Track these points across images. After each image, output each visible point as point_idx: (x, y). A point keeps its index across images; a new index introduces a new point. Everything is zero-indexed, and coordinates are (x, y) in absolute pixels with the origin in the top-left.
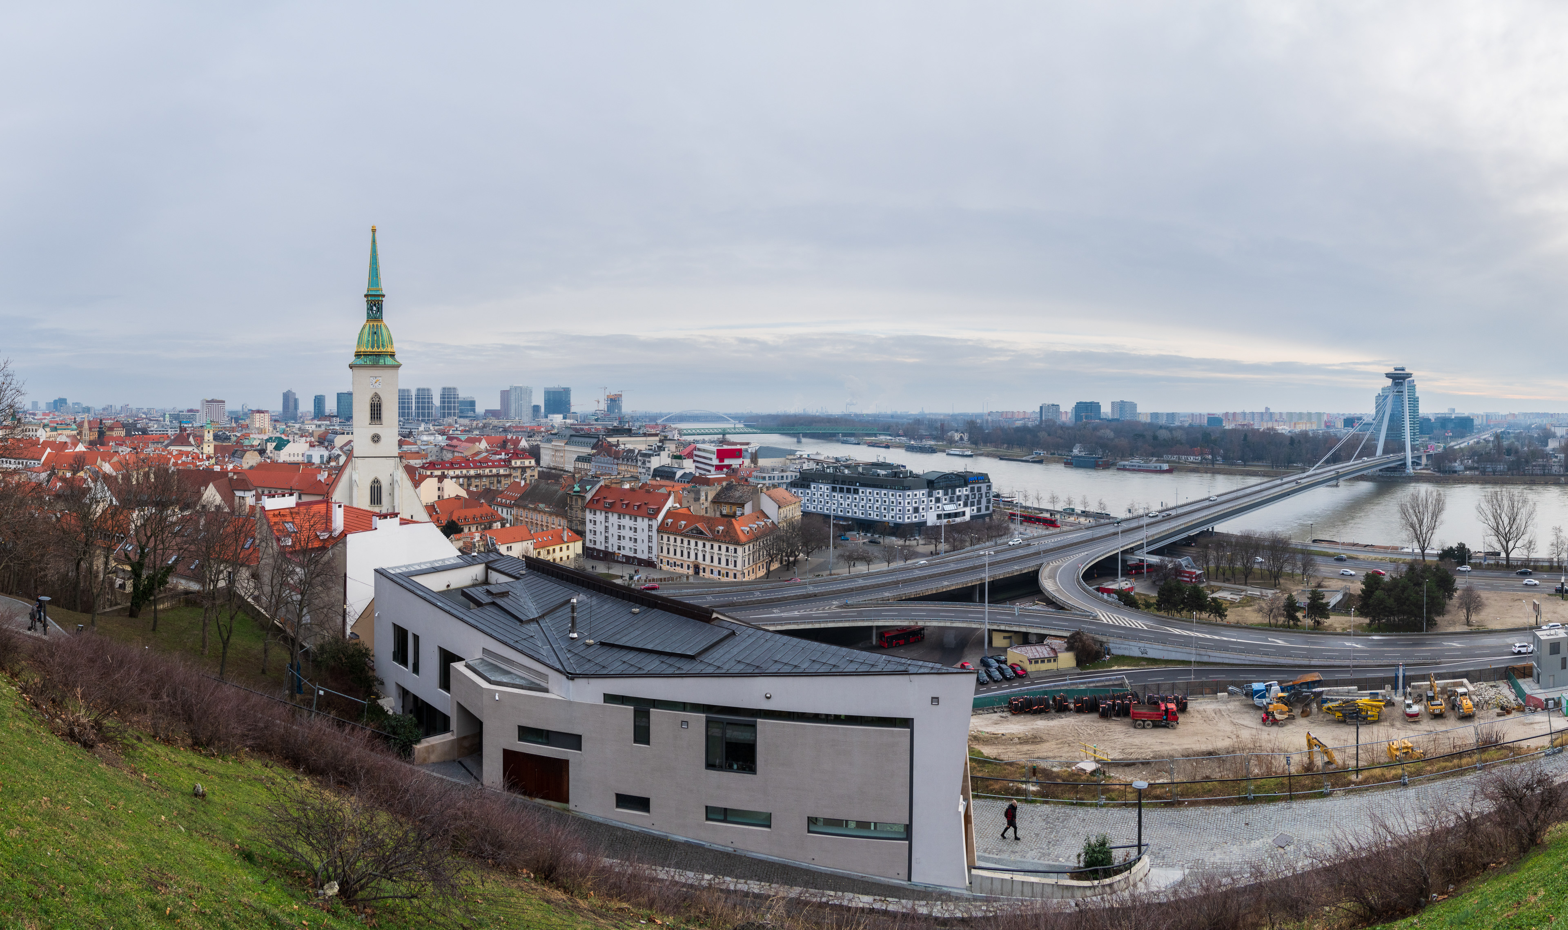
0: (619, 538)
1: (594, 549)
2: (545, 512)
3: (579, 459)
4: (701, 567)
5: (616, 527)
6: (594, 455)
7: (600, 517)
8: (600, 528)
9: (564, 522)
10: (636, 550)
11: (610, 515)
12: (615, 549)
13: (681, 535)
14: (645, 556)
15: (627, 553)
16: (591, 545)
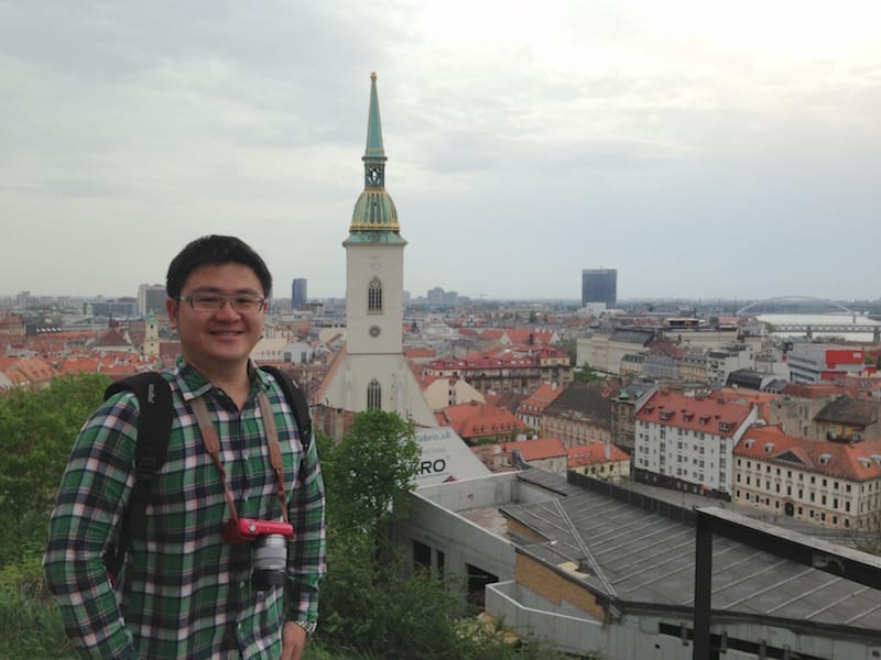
0: (680, 459)
1: (646, 471)
2: (582, 423)
3: (627, 358)
4: (796, 507)
5: (675, 445)
6: (646, 354)
7: (654, 431)
8: (654, 445)
9: (606, 435)
10: (702, 476)
11: (667, 429)
12: (675, 473)
13: (768, 460)
14: (714, 485)
15: (689, 478)
16: (641, 466)
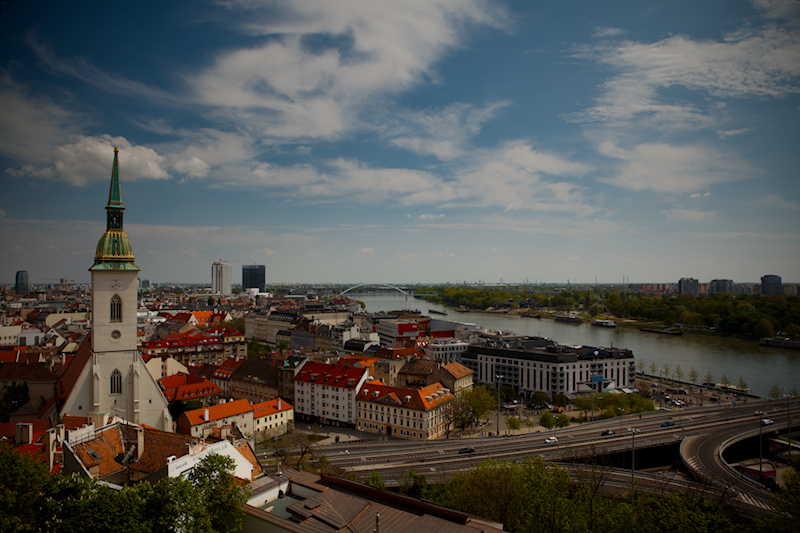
0: (324, 405)
1: (303, 414)
2: (258, 384)
3: (280, 333)
4: (393, 429)
5: (321, 396)
6: (293, 330)
7: (307, 387)
8: (307, 397)
9: (275, 392)
10: (338, 414)
11: (315, 386)
12: (321, 414)
13: (377, 402)
14: (346, 420)
15: (330, 417)
16: (299, 411)
